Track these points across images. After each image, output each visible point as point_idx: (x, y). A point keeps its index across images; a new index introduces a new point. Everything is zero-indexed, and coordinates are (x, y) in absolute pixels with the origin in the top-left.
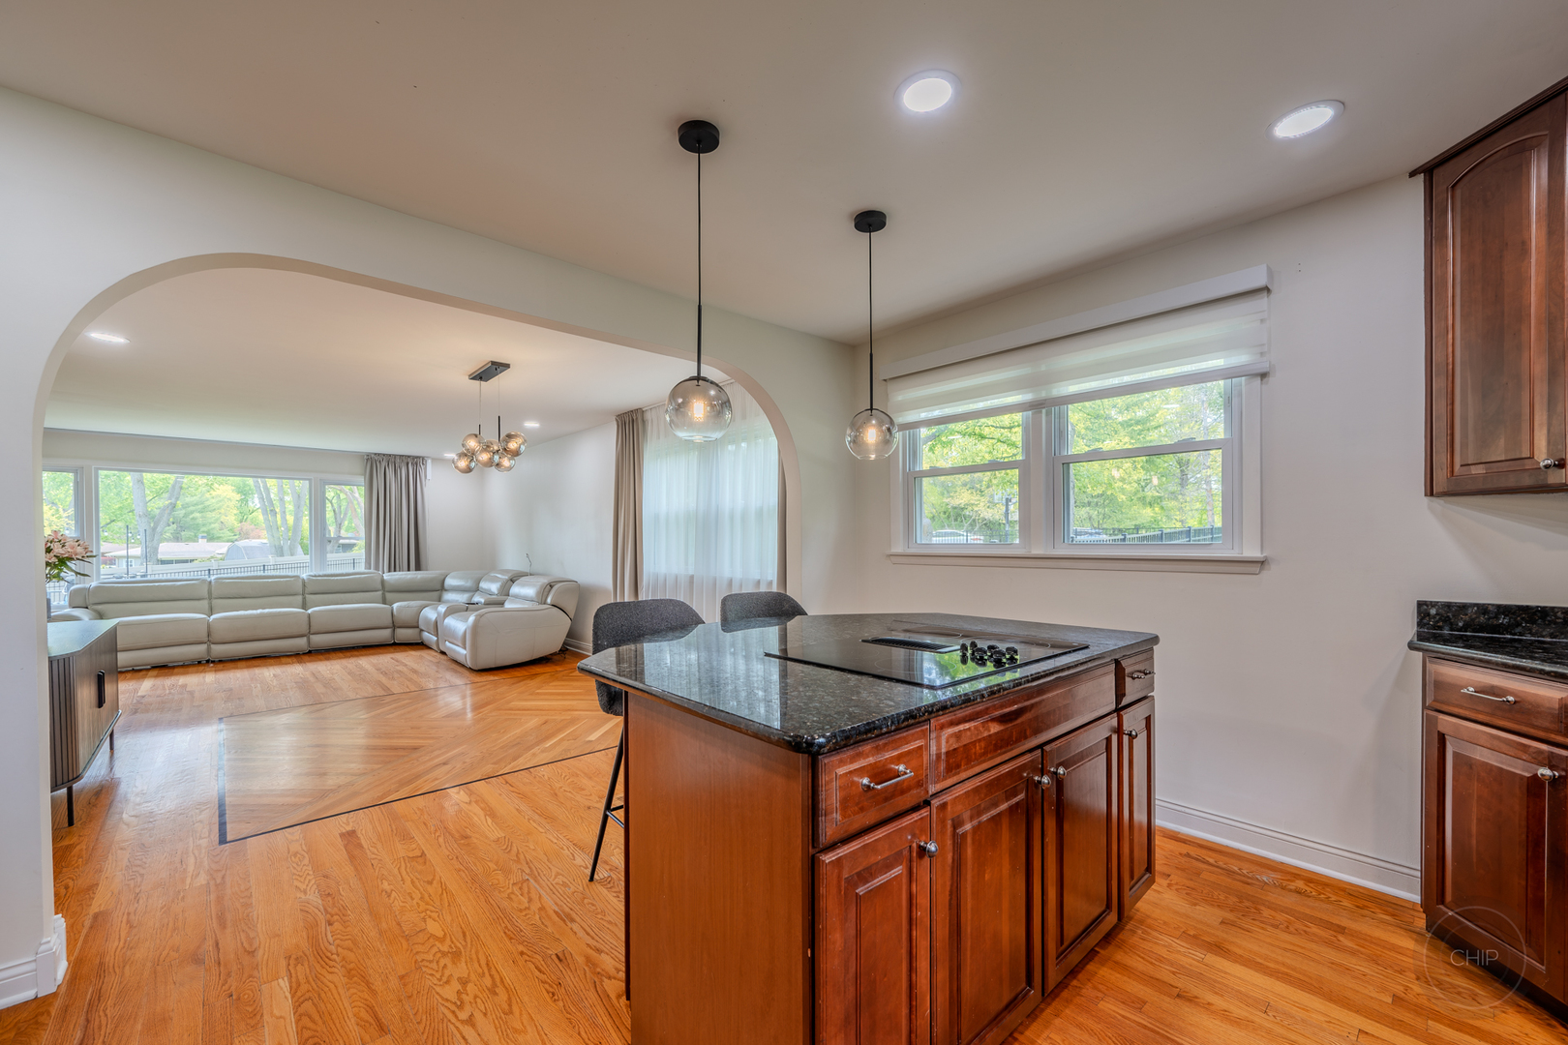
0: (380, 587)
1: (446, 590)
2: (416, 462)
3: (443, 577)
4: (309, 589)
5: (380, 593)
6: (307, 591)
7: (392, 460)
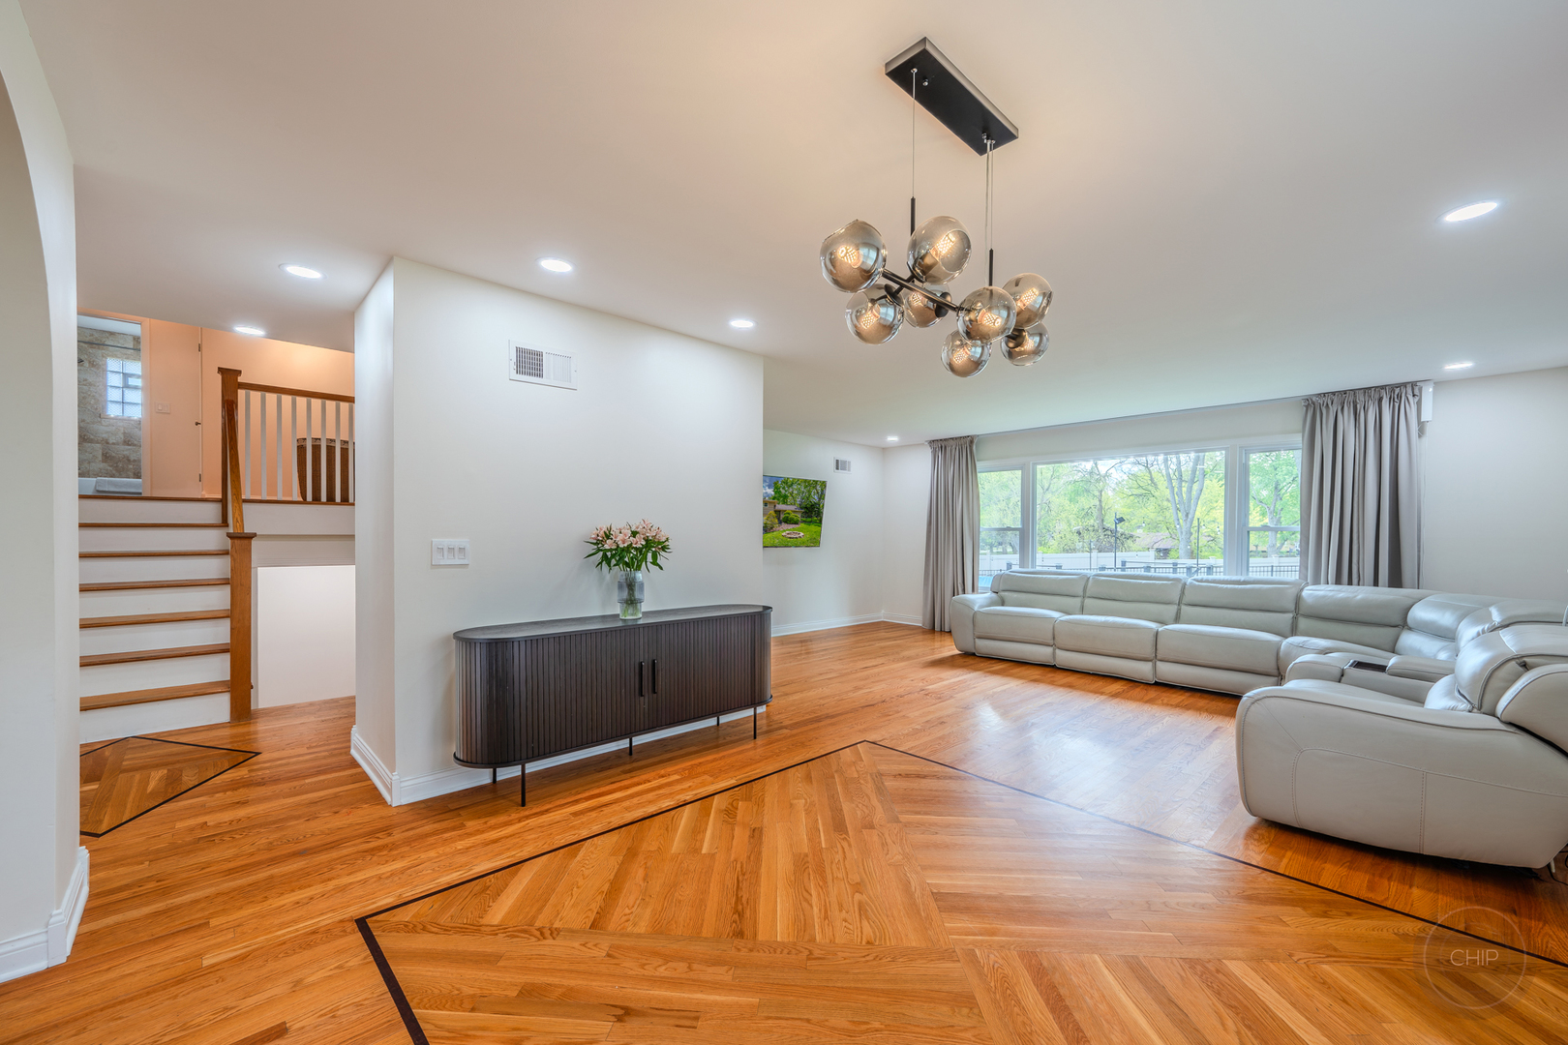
0: (1292, 607)
1: (1410, 629)
2: (1398, 393)
3: (1410, 602)
4: (1188, 597)
5: (1291, 615)
6: (1185, 601)
7: (1351, 399)
